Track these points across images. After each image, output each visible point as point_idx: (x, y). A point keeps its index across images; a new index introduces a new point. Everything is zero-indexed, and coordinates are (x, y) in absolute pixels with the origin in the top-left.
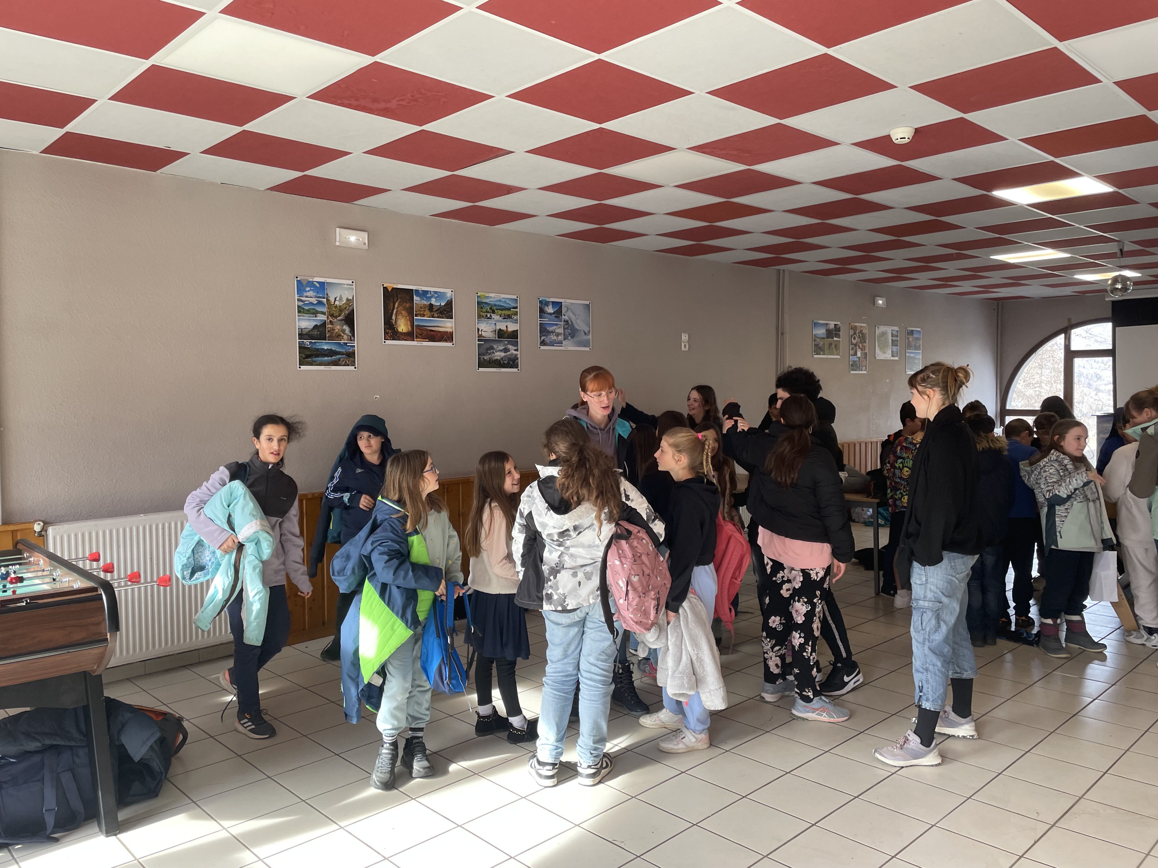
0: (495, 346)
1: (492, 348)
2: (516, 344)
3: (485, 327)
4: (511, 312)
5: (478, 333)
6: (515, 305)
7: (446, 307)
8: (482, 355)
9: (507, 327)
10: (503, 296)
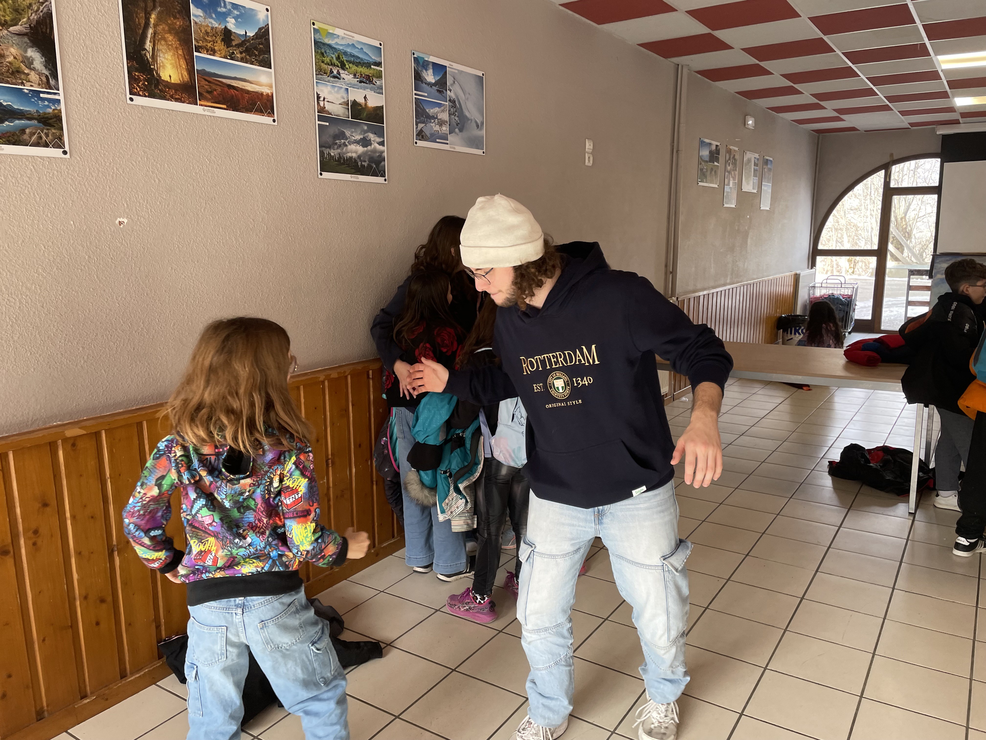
0: (348, 133)
1: (342, 135)
2: (380, 132)
3: (330, 93)
4: (371, 71)
5: (318, 103)
6: (378, 60)
7: (258, 41)
8: (326, 147)
9: (365, 98)
10: (358, 38)
